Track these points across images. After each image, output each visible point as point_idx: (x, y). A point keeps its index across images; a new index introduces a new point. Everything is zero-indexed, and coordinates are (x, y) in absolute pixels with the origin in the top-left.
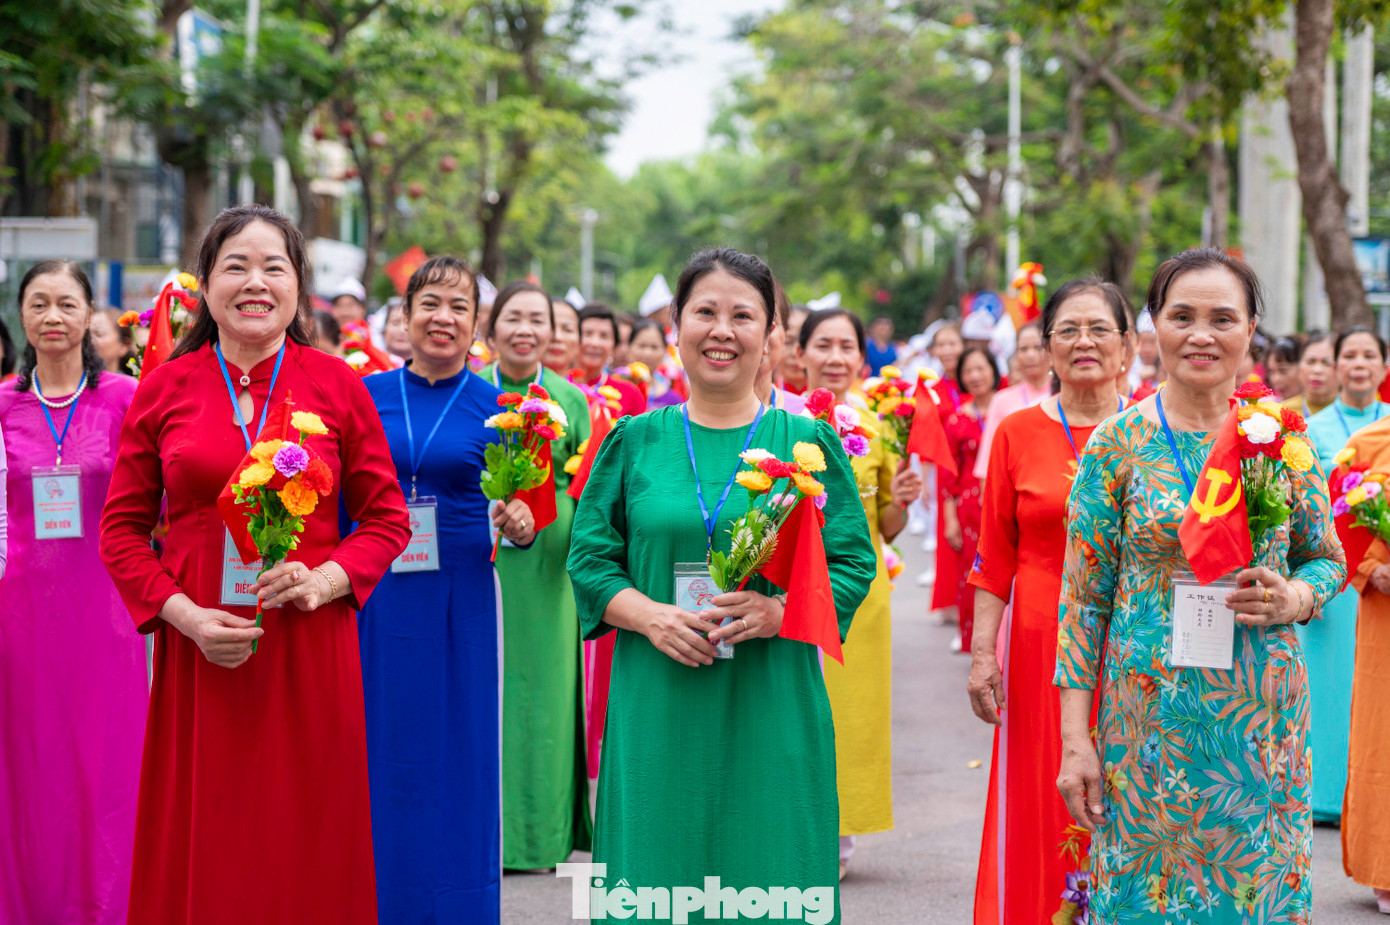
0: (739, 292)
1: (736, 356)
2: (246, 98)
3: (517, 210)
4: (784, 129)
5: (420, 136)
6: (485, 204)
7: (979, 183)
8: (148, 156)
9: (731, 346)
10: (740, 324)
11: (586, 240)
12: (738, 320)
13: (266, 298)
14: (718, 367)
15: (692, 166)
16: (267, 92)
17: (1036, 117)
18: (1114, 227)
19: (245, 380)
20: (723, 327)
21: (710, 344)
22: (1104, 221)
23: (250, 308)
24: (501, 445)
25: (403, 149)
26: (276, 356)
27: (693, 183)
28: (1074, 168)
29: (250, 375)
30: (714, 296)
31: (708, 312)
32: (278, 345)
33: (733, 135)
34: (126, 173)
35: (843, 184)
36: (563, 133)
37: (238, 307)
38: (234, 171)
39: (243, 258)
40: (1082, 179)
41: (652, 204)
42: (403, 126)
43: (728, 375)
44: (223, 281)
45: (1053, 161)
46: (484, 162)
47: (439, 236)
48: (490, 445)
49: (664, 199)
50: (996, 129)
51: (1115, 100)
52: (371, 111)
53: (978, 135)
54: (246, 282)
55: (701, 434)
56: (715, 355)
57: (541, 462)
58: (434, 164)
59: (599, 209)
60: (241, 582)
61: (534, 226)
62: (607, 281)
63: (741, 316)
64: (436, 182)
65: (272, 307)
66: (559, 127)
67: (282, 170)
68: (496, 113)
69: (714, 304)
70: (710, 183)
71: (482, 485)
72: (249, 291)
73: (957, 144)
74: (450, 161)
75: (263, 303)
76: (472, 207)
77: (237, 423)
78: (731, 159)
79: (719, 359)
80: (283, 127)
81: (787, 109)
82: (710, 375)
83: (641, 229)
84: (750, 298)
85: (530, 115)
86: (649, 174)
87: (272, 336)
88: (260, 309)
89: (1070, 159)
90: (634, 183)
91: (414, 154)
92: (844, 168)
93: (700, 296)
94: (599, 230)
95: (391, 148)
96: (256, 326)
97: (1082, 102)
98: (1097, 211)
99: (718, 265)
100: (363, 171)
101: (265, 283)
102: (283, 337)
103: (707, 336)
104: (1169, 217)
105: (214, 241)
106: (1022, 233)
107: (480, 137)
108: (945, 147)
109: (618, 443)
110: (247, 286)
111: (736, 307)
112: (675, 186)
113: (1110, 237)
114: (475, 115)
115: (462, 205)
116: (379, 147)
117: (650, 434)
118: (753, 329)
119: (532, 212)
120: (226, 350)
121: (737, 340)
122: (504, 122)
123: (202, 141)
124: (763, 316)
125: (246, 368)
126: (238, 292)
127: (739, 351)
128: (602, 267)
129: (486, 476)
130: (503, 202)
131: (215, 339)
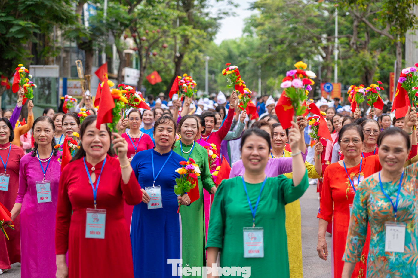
0: (260, 141)
1: (260, 161)
2: (104, 29)
3: (186, 58)
4: (266, 32)
5: (156, 38)
6: (176, 57)
7: (325, 48)
8: (74, 45)
9: (258, 158)
10: (260, 151)
11: (207, 64)
12: (260, 149)
13: (100, 144)
14: (255, 164)
15: (238, 41)
16: (110, 26)
17: (342, 28)
18: (367, 64)
19: (93, 169)
20: (255, 152)
21: (252, 157)
22: (364, 62)
23: (95, 148)
24: (180, 178)
25: (152, 41)
26: (103, 161)
27: (239, 47)
28: (355, 47)
29: (95, 167)
30: (252, 142)
31: (251, 147)
32: (104, 157)
33: (251, 32)
34: (68, 49)
35: (284, 51)
36: (199, 36)
37: (92, 147)
38: (100, 51)
39: (93, 132)
40: (357, 50)
41: (226, 53)
42: (151, 34)
43: (258, 167)
44: (87, 139)
45: (348, 44)
46: (176, 43)
47: (162, 66)
48: (177, 178)
49: (230, 51)
50: (330, 33)
51: (367, 26)
52: (141, 30)
53: (325, 36)
54: (94, 139)
55: (248, 185)
56: (253, 161)
57: (193, 181)
58: (160, 45)
59: (210, 56)
60: (91, 231)
61: (191, 63)
62: (213, 76)
63: (260, 148)
64: (161, 50)
65: (101, 147)
66: (198, 34)
67: (115, 48)
68: (179, 30)
69: (252, 145)
70: (244, 46)
71: (174, 190)
72: (95, 142)
73: (319, 38)
74: (166, 45)
75: (99, 146)
76: (173, 57)
77: (90, 182)
78: (250, 39)
79: (255, 162)
80: (115, 37)
81: (267, 26)
82: (252, 167)
83: (223, 61)
84: (263, 143)
85: (189, 30)
86: (225, 44)
87: (103, 155)
88: (98, 148)
89: (353, 44)
90: (221, 47)
91: (155, 43)
92: (284, 46)
93: (248, 142)
94: (210, 62)
95: (147, 41)
96: (97, 153)
97: (357, 26)
98: (361, 60)
99: (253, 133)
100: (139, 49)
101: (100, 139)
102: (106, 155)
103: (250, 155)
104: (384, 60)
105: (84, 126)
106: (338, 65)
107: (175, 37)
108: (315, 39)
109: (222, 188)
110: (94, 141)
111: (260, 145)
112: (233, 47)
113: (366, 68)
114: (172, 31)
115: (169, 56)
116: (143, 40)
117: (232, 184)
118: (265, 152)
119: (190, 59)
120: (88, 159)
121: (260, 156)
122: (181, 33)
123: (90, 42)
124: (267, 148)
125: (94, 165)
126: (91, 143)
127: (261, 159)
128: (211, 72)
129: (176, 187)
130: (181, 56)
131: (85, 156)
